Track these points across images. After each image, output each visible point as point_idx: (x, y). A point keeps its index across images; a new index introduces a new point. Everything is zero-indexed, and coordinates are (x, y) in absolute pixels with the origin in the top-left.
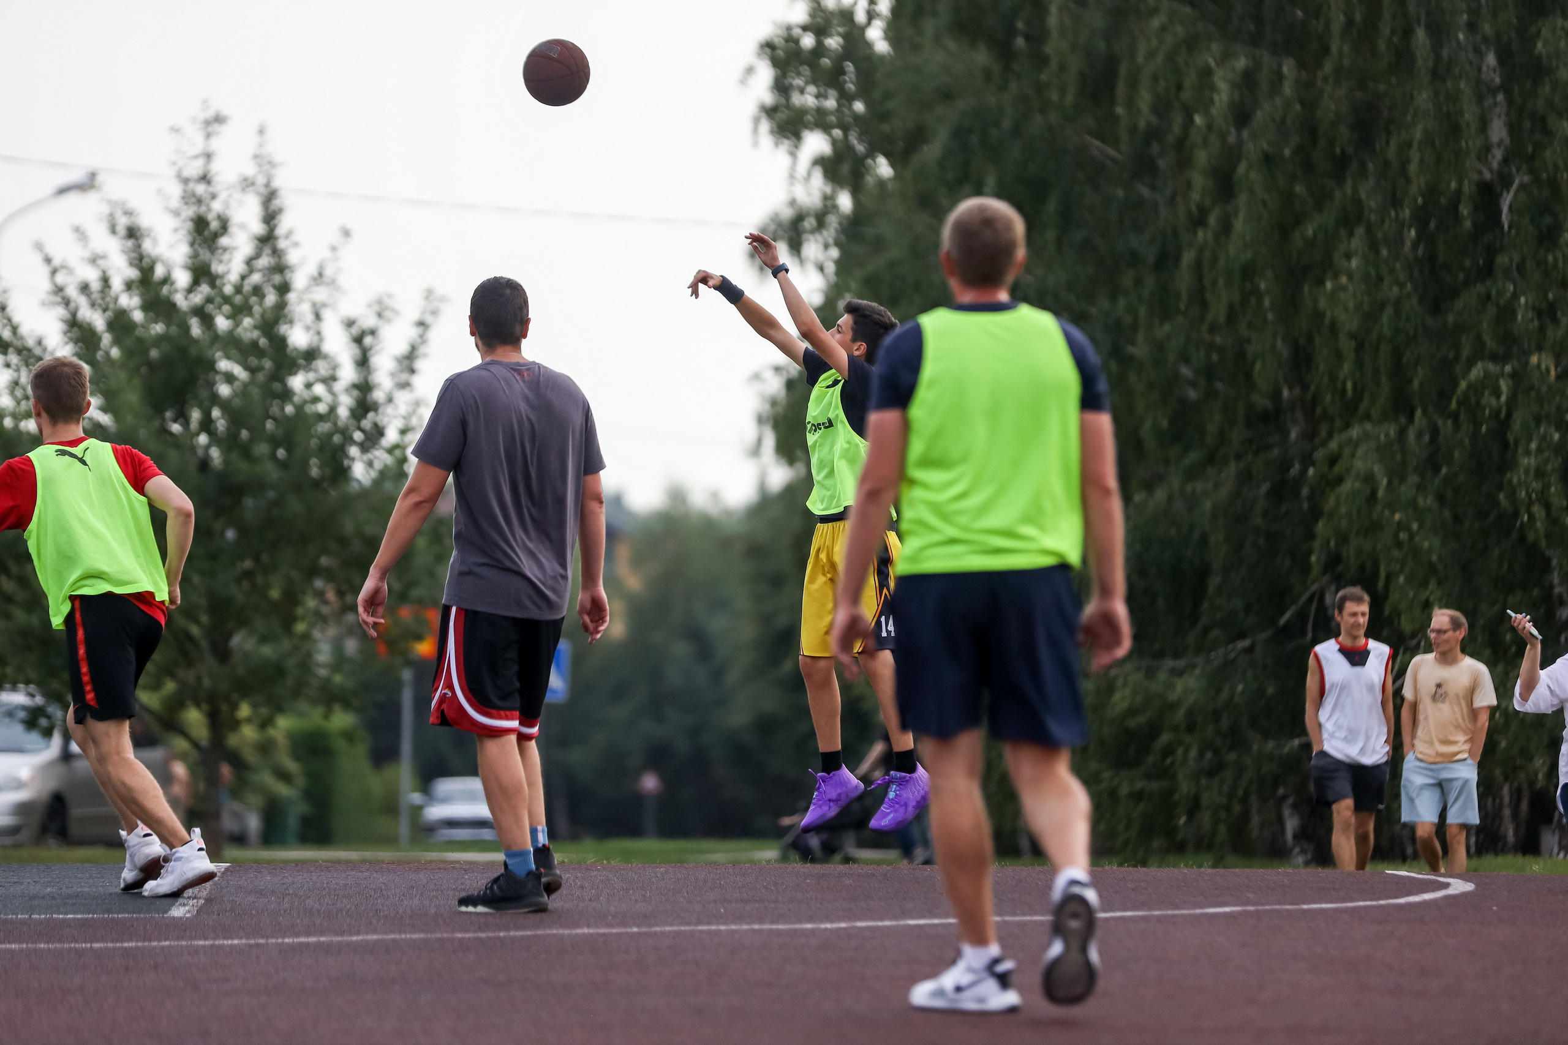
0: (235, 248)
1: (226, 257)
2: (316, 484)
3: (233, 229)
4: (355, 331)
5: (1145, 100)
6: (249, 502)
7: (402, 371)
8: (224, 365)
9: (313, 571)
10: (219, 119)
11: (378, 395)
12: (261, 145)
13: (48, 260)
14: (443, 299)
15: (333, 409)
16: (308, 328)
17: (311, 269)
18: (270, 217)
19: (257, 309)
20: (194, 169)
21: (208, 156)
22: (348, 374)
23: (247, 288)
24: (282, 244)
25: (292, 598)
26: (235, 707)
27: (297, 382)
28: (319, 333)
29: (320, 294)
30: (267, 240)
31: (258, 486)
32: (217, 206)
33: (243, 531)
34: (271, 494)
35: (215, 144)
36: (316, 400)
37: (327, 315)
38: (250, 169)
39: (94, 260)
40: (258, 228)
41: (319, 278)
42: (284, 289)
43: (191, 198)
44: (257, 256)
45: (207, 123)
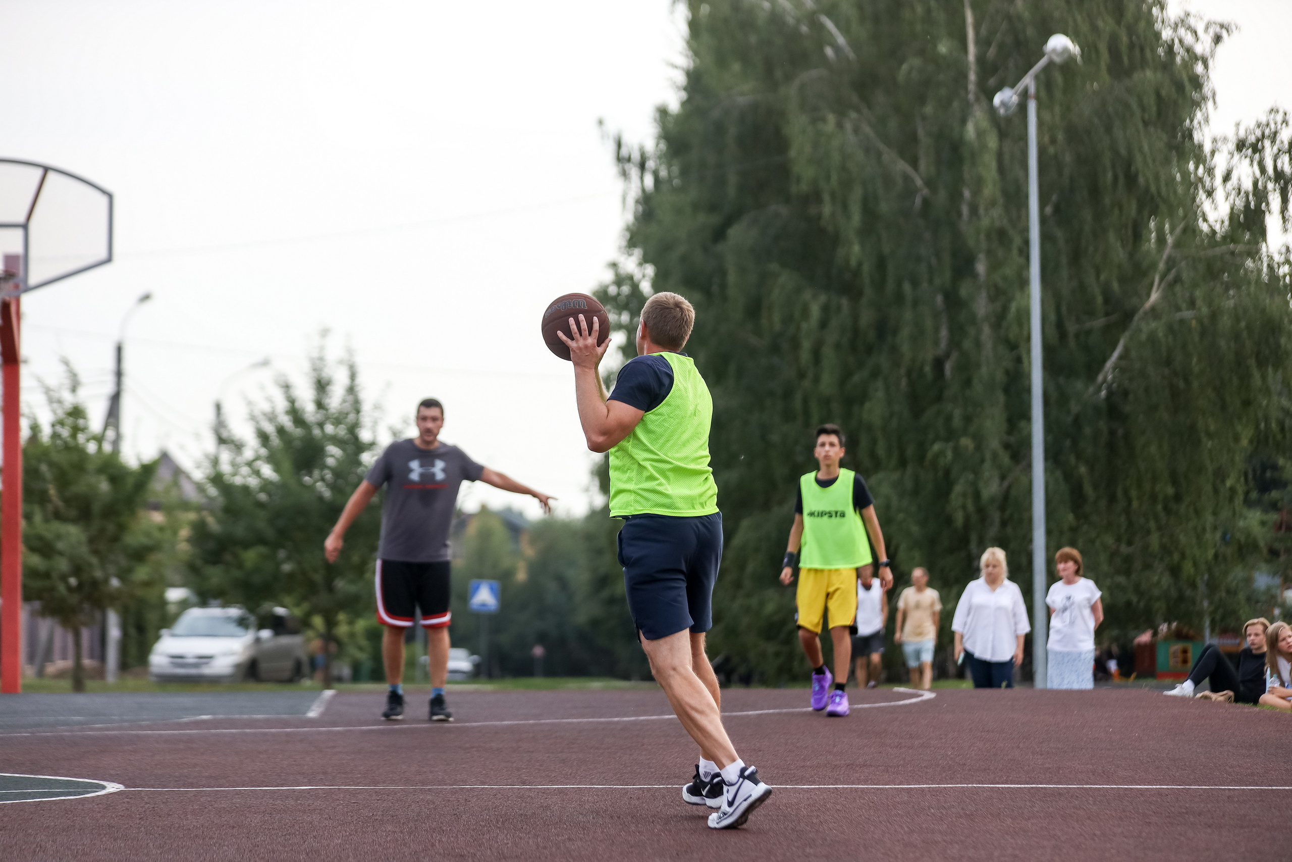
0: (336, 393)
1: (331, 397)
3: (335, 383)
5: (777, 317)
8: (330, 449)
16: (370, 432)
18: (353, 376)
19: (346, 422)
20: (315, 354)
21: (323, 348)
23: (342, 411)
24: (358, 391)
26: (337, 615)
27: (364, 457)
28: (374, 433)
29: (377, 414)
30: (351, 390)
32: (326, 373)
35: (326, 342)
38: (342, 355)
40: (346, 382)
42: (358, 411)
43: (315, 369)
44: (346, 396)
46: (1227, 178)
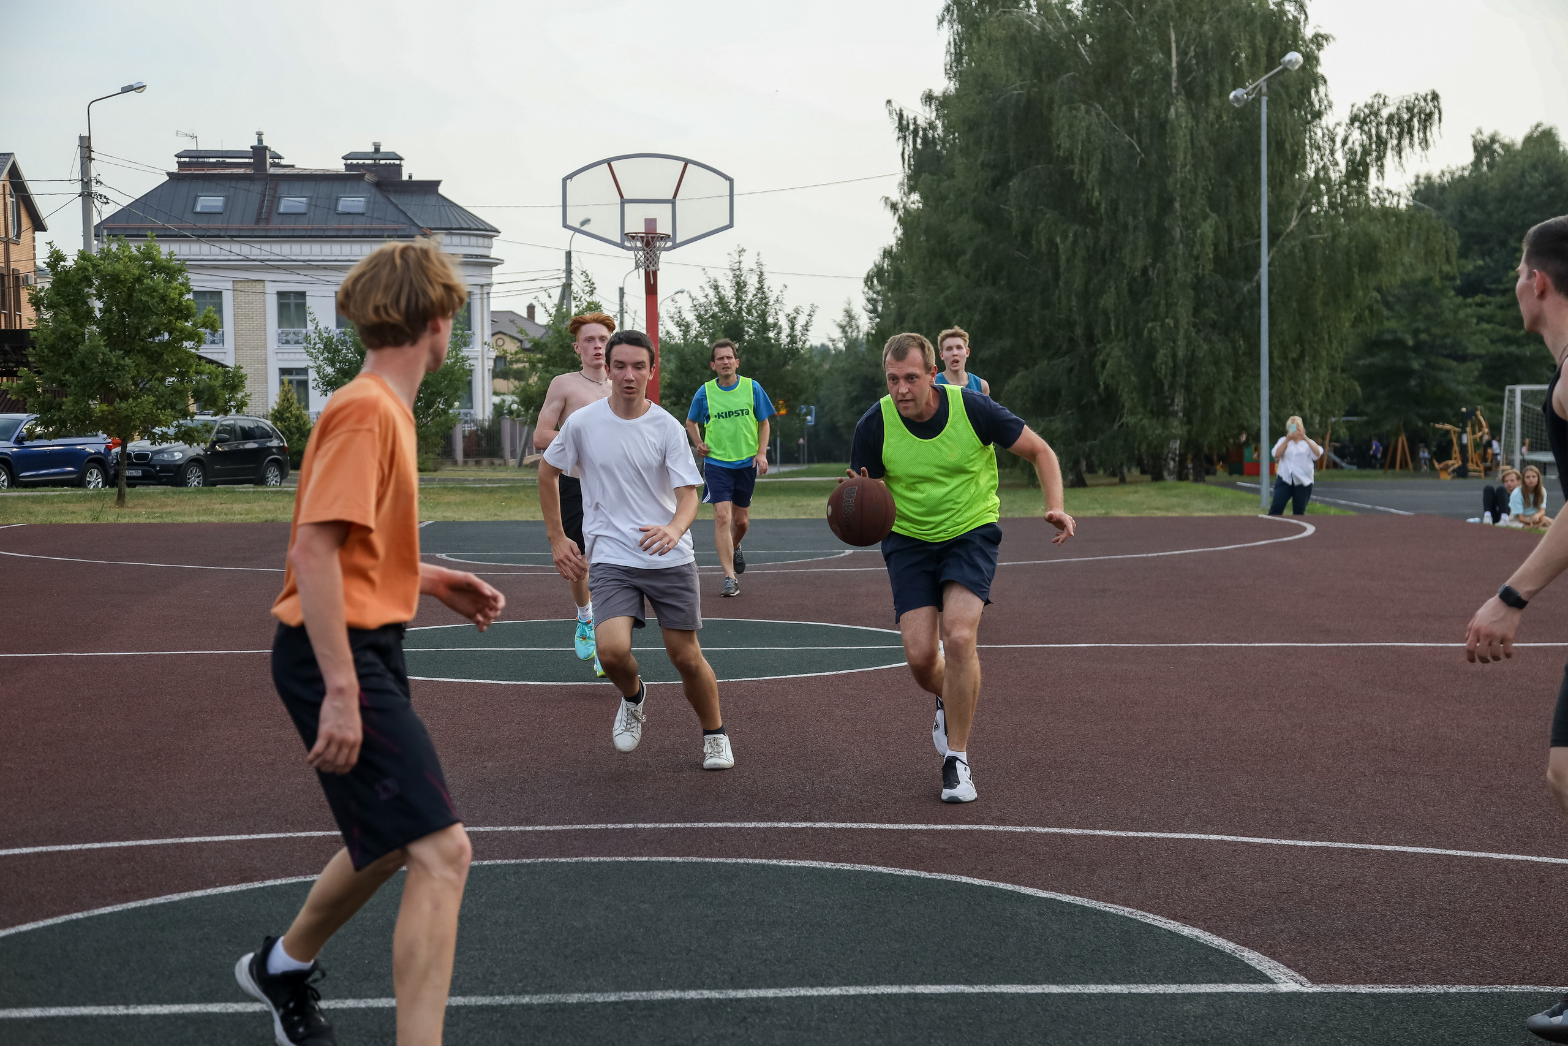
0: (750, 291)
3: (748, 285)
4: (789, 317)
10: (743, 250)
11: (797, 338)
12: (758, 259)
13: (690, 296)
15: (784, 342)
16: (774, 317)
17: (774, 298)
18: (761, 281)
20: (736, 266)
21: (740, 262)
22: (787, 331)
24: (766, 290)
27: (771, 334)
28: (777, 319)
29: (777, 306)
30: (761, 289)
32: (742, 278)
35: (742, 258)
36: (777, 340)
37: (780, 313)
38: (753, 266)
39: (706, 296)
40: (757, 285)
41: (777, 301)
42: (766, 304)
43: (735, 276)
44: (757, 293)
45: (740, 252)
46: (1344, 142)
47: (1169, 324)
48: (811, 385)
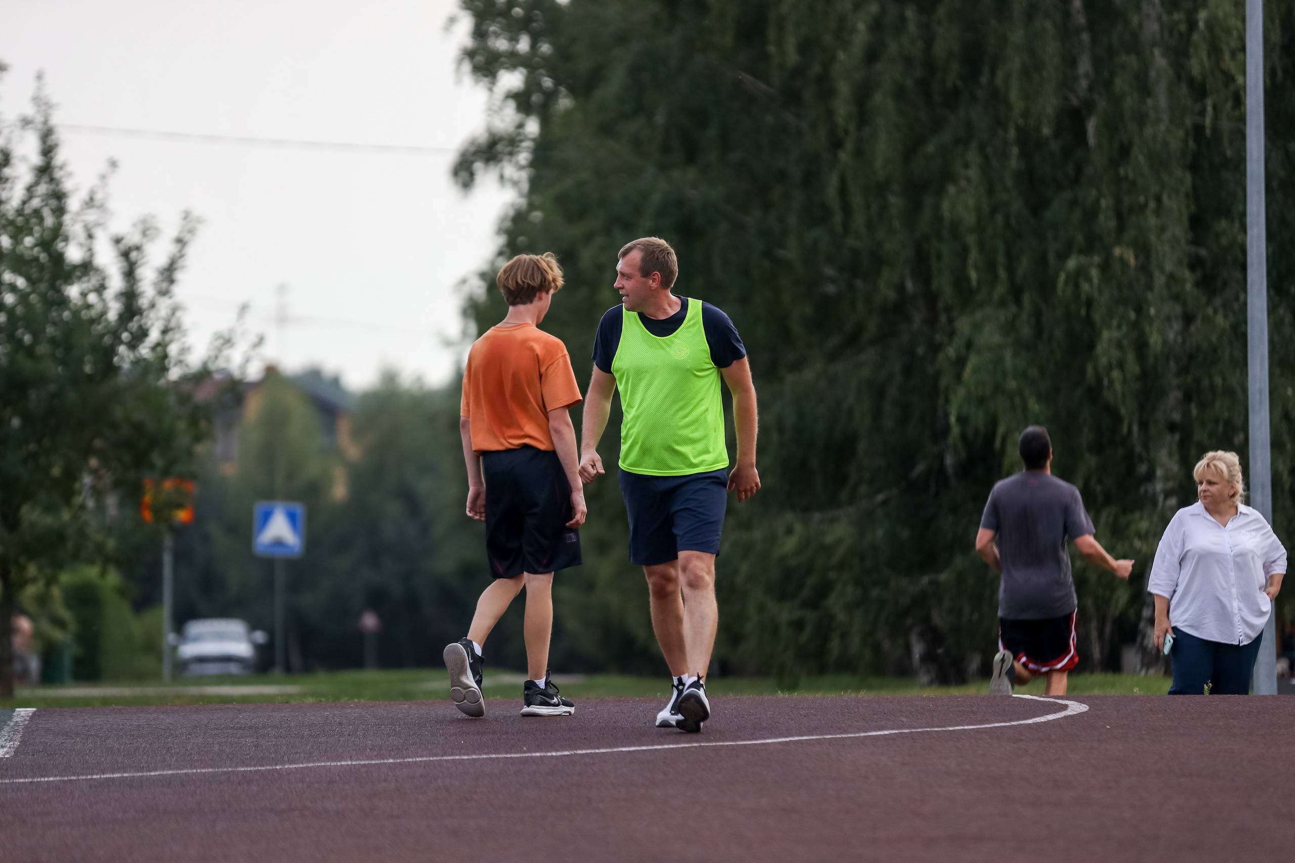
0: (16, 178)
1: (8, 185)
2: (90, 378)
3: (14, 161)
4: (122, 246)
5: (791, 43)
6: (33, 394)
7: (163, 281)
8: (8, 277)
9: (88, 451)
11: (143, 302)
12: (39, 89)
14: (199, 220)
15: (104, 313)
16: (81, 245)
17: (83, 194)
18: (48, 151)
19: (37, 229)
22: (116, 283)
23: (28, 210)
24: (58, 174)
25: (71, 475)
26: (22, 568)
27: (73, 291)
28: (90, 250)
29: (91, 216)
30: (45, 171)
31: (41, 380)
33: (27, 419)
34: (52, 388)
36: (89, 307)
37: (98, 234)
38: (29, 110)
40: (36, 159)
41: (90, 202)
42: (60, 211)
44: (36, 183)
47: (1121, 259)
48: (181, 425)
